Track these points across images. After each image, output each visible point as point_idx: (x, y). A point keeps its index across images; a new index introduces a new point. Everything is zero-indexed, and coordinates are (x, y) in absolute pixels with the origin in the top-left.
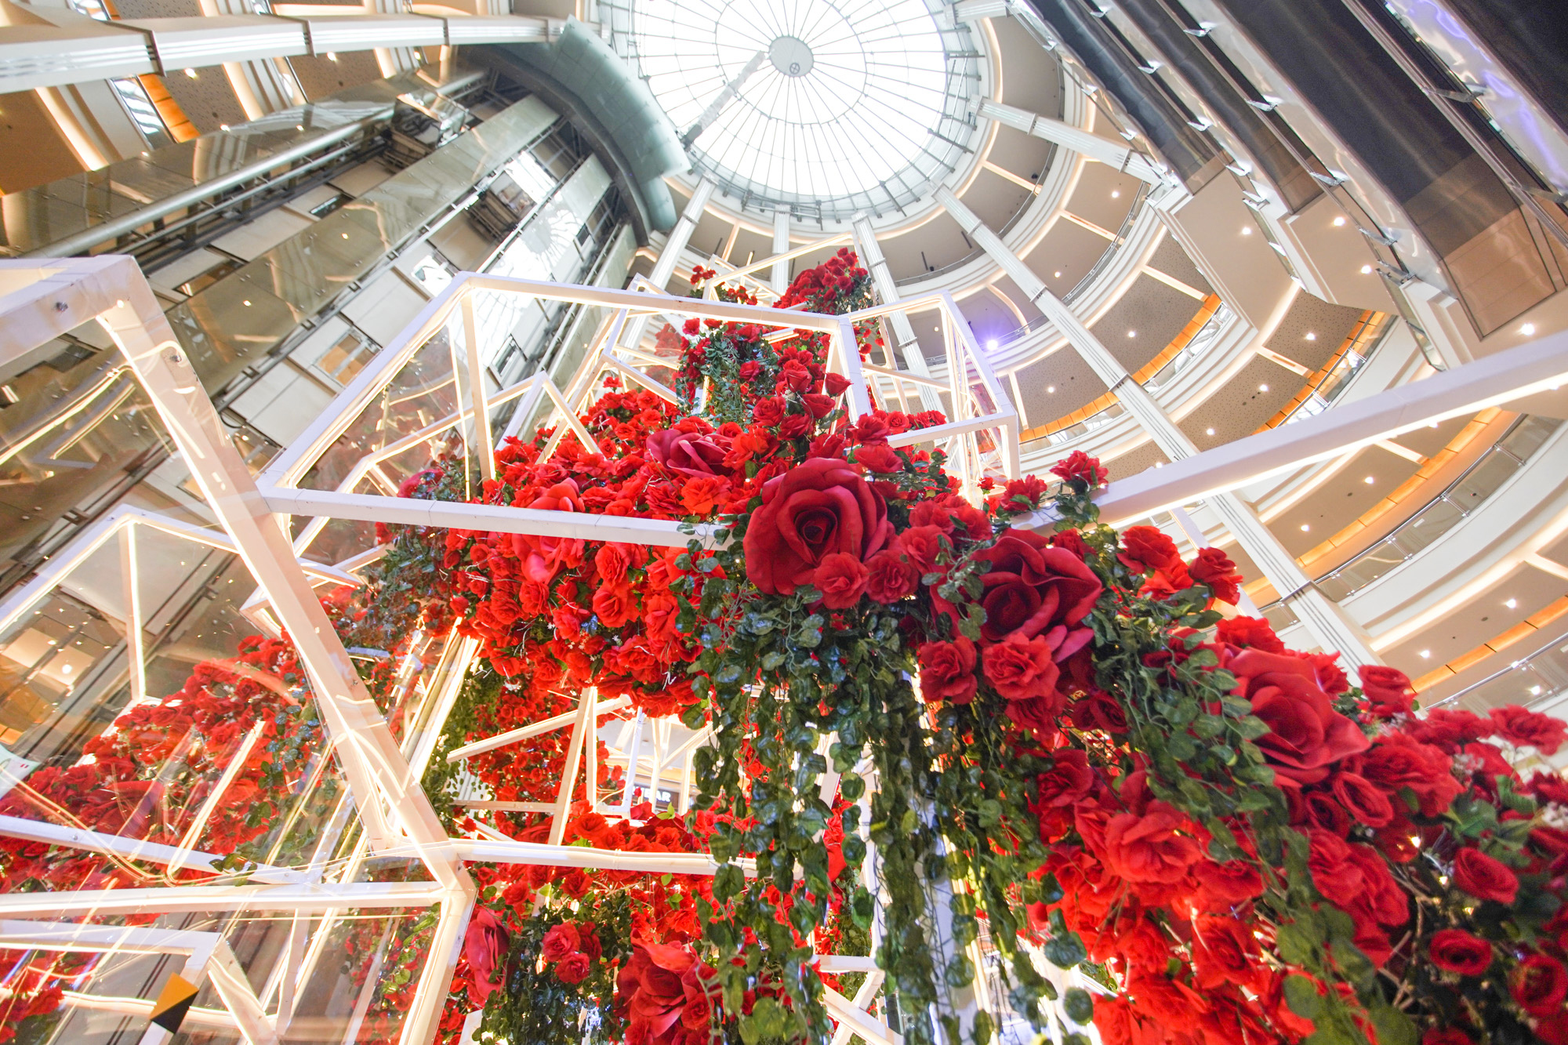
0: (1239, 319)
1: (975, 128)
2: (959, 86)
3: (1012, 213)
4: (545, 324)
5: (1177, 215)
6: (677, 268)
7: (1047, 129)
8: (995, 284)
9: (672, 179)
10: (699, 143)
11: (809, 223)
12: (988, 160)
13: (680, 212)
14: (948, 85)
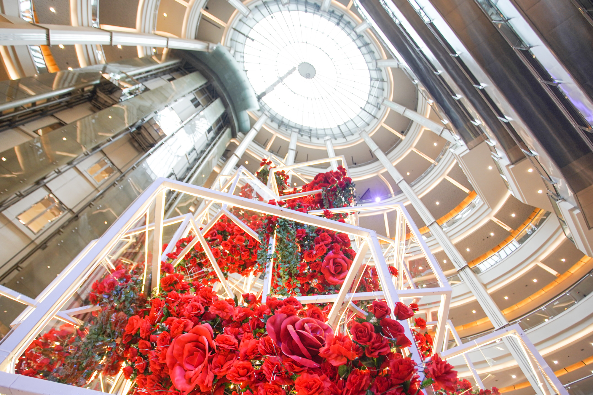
0: (484, 204)
1: (380, 109)
2: (375, 92)
3: (391, 145)
4: (188, 165)
5: (462, 157)
6: (247, 149)
7: (410, 114)
8: (382, 174)
9: (251, 112)
10: (263, 99)
11: (306, 138)
12: (385, 123)
13: (252, 126)
14: (370, 91)
